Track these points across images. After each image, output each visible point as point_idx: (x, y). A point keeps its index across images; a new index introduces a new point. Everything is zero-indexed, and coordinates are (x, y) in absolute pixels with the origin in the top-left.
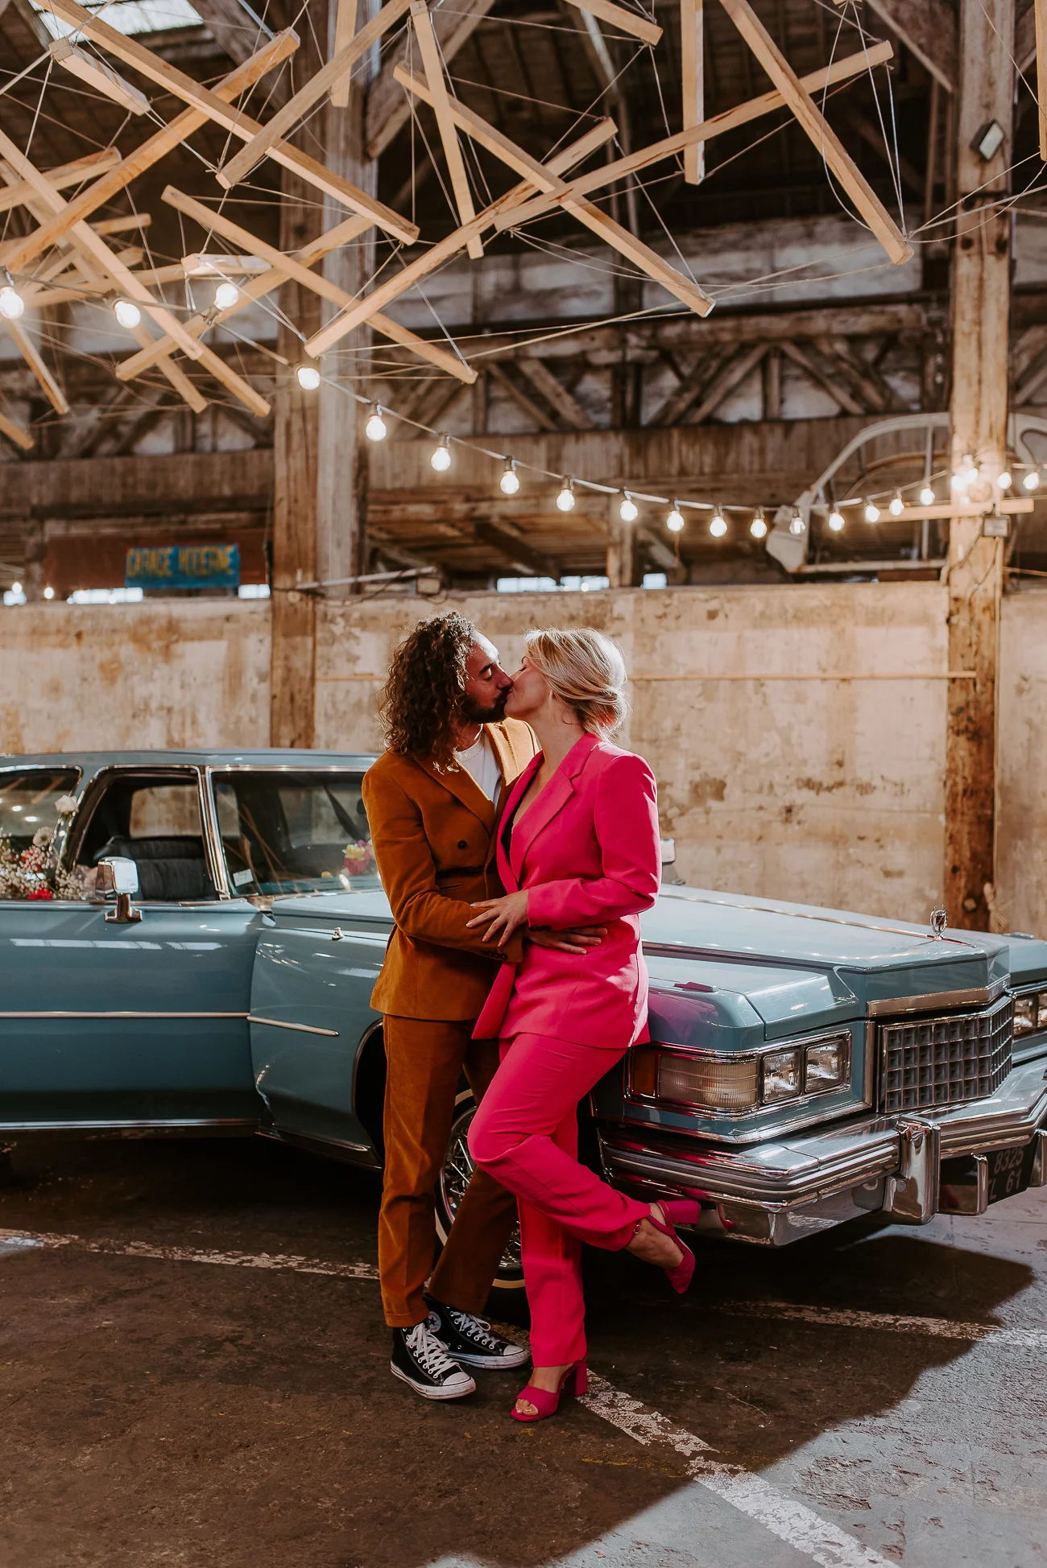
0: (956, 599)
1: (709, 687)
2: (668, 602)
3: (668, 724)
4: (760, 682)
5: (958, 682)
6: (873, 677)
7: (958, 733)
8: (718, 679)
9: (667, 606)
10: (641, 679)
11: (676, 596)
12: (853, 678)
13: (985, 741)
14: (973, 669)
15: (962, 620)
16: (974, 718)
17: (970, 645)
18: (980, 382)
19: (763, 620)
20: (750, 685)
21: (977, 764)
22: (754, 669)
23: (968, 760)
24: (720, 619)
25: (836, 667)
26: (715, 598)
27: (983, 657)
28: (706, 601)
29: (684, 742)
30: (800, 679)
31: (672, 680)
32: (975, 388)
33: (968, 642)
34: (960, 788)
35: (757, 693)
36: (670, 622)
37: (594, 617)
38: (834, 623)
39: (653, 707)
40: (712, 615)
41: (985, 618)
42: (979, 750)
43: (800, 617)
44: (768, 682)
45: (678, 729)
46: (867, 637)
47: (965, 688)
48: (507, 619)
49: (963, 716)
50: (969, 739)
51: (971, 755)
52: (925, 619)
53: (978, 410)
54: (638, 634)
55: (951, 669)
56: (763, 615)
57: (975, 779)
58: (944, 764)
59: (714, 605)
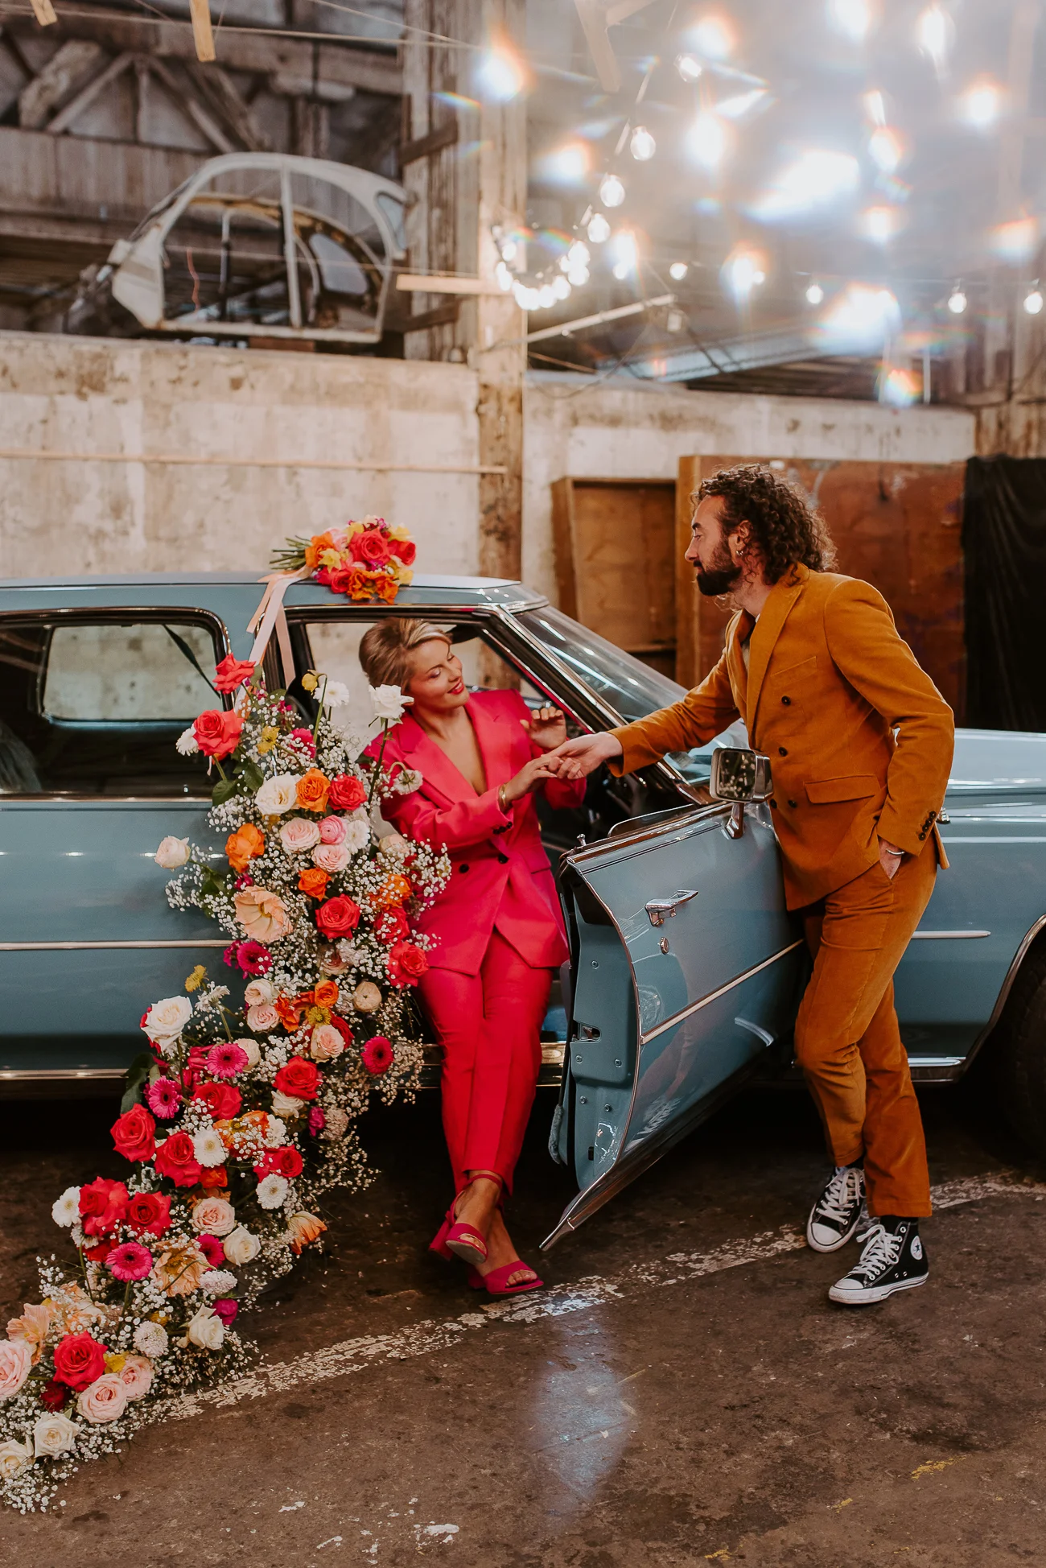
0: (485, 386)
1: (235, 475)
2: (182, 362)
3: (189, 519)
4: (292, 469)
5: (488, 478)
6: (410, 469)
7: (488, 533)
8: (247, 465)
9: (182, 368)
10: (154, 461)
11: (191, 356)
12: (392, 470)
13: (512, 542)
14: (501, 464)
15: (490, 409)
16: (504, 518)
17: (499, 437)
18: (504, 146)
19: (293, 394)
20: (282, 473)
21: (506, 566)
22: (285, 455)
23: (498, 562)
24: (245, 390)
25: (372, 456)
26: (241, 362)
27: (509, 452)
28: (228, 365)
29: (209, 542)
30: (336, 468)
31: (192, 463)
32: (500, 149)
33: (495, 434)
35: (290, 482)
36: (185, 389)
37: (91, 375)
38: (368, 404)
39: (170, 497)
40: (236, 384)
41: (510, 408)
42: (507, 552)
43: (333, 395)
44: (302, 471)
45: (201, 525)
46: (403, 422)
47: (493, 484)
49: (493, 514)
50: (500, 539)
51: (501, 557)
52: (455, 406)
53: (502, 177)
54: (147, 402)
55: (481, 463)
56: (292, 388)
59: (237, 371)
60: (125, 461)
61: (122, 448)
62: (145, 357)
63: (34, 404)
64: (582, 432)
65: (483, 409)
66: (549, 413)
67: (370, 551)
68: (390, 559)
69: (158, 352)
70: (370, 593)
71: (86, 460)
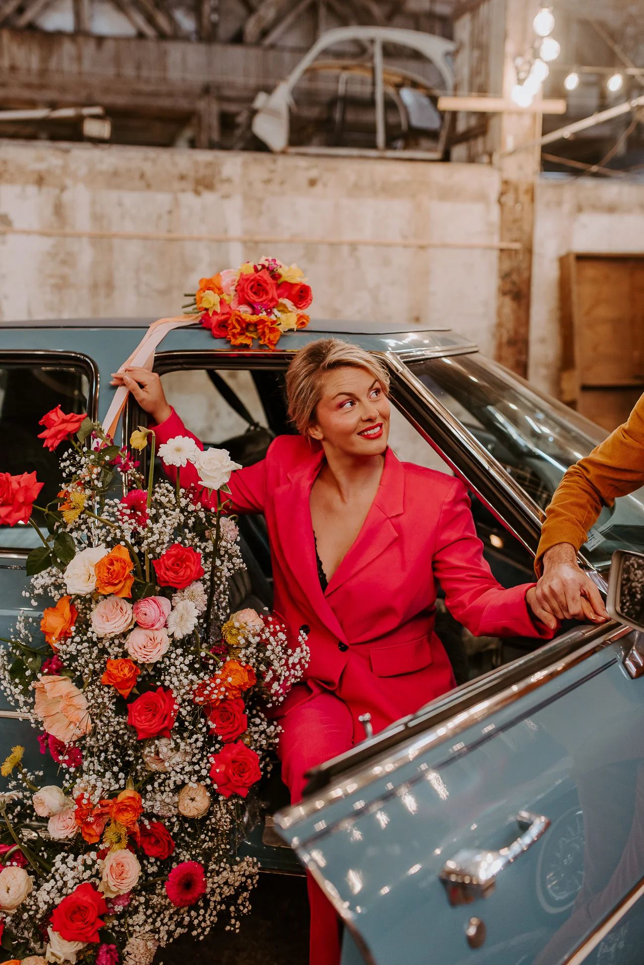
0: (506, 183)
1: (310, 250)
2: (273, 167)
4: (354, 246)
5: (505, 252)
6: (445, 246)
7: (504, 294)
8: (319, 243)
9: (272, 171)
10: (249, 241)
12: (430, 246)
13: (523, 301)
14: (516, 241)
15: (509, 199)
16: (517, 282)
17: (515, 221)
19: (356, 190)
20: (345, 249)
21: (517, 319)
22: (349, 236)
23: (511, 317)
24: (319, 188)
25: (415, 235)
26: (317, 167)
27: (523, 231)
28: (308, 169)
30: (387, 245)
31: (278, 242)
33: (513, 218)
34: (505, 339)
35: (351, 256)
36: (274, 187)
37: (204, 178)
38: (413, 196)
40: (313, 183)
41: (525, 198)
42: (519, 309)
43: (387, 190)
44: (361, 247)
46: (441, 210)
47: (510, 257)
48: (116, 174)
49: (509, 279)
50: (513, 299)
51: (513, 312)
52: (481, 197)
54: (246, 197)
55: (501, 241)
56: (356, 186)
57: (516, 332)
58: (493, 319)
59: (314, 173)
60: (228, 240)
61: (226, 231)
62: (245, 164)
63: (163, 199)
64: (585, 218)
65: (503, 199)
66: (559, 203)
67: (255, 293)
68: (278, 302)
69: (255, 160)
70: (252, 338)
71: (199, 239)
